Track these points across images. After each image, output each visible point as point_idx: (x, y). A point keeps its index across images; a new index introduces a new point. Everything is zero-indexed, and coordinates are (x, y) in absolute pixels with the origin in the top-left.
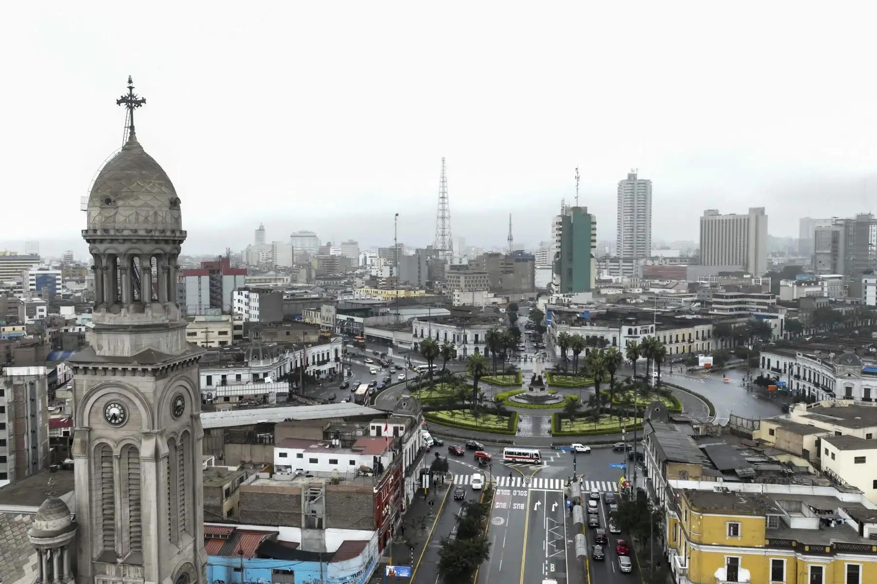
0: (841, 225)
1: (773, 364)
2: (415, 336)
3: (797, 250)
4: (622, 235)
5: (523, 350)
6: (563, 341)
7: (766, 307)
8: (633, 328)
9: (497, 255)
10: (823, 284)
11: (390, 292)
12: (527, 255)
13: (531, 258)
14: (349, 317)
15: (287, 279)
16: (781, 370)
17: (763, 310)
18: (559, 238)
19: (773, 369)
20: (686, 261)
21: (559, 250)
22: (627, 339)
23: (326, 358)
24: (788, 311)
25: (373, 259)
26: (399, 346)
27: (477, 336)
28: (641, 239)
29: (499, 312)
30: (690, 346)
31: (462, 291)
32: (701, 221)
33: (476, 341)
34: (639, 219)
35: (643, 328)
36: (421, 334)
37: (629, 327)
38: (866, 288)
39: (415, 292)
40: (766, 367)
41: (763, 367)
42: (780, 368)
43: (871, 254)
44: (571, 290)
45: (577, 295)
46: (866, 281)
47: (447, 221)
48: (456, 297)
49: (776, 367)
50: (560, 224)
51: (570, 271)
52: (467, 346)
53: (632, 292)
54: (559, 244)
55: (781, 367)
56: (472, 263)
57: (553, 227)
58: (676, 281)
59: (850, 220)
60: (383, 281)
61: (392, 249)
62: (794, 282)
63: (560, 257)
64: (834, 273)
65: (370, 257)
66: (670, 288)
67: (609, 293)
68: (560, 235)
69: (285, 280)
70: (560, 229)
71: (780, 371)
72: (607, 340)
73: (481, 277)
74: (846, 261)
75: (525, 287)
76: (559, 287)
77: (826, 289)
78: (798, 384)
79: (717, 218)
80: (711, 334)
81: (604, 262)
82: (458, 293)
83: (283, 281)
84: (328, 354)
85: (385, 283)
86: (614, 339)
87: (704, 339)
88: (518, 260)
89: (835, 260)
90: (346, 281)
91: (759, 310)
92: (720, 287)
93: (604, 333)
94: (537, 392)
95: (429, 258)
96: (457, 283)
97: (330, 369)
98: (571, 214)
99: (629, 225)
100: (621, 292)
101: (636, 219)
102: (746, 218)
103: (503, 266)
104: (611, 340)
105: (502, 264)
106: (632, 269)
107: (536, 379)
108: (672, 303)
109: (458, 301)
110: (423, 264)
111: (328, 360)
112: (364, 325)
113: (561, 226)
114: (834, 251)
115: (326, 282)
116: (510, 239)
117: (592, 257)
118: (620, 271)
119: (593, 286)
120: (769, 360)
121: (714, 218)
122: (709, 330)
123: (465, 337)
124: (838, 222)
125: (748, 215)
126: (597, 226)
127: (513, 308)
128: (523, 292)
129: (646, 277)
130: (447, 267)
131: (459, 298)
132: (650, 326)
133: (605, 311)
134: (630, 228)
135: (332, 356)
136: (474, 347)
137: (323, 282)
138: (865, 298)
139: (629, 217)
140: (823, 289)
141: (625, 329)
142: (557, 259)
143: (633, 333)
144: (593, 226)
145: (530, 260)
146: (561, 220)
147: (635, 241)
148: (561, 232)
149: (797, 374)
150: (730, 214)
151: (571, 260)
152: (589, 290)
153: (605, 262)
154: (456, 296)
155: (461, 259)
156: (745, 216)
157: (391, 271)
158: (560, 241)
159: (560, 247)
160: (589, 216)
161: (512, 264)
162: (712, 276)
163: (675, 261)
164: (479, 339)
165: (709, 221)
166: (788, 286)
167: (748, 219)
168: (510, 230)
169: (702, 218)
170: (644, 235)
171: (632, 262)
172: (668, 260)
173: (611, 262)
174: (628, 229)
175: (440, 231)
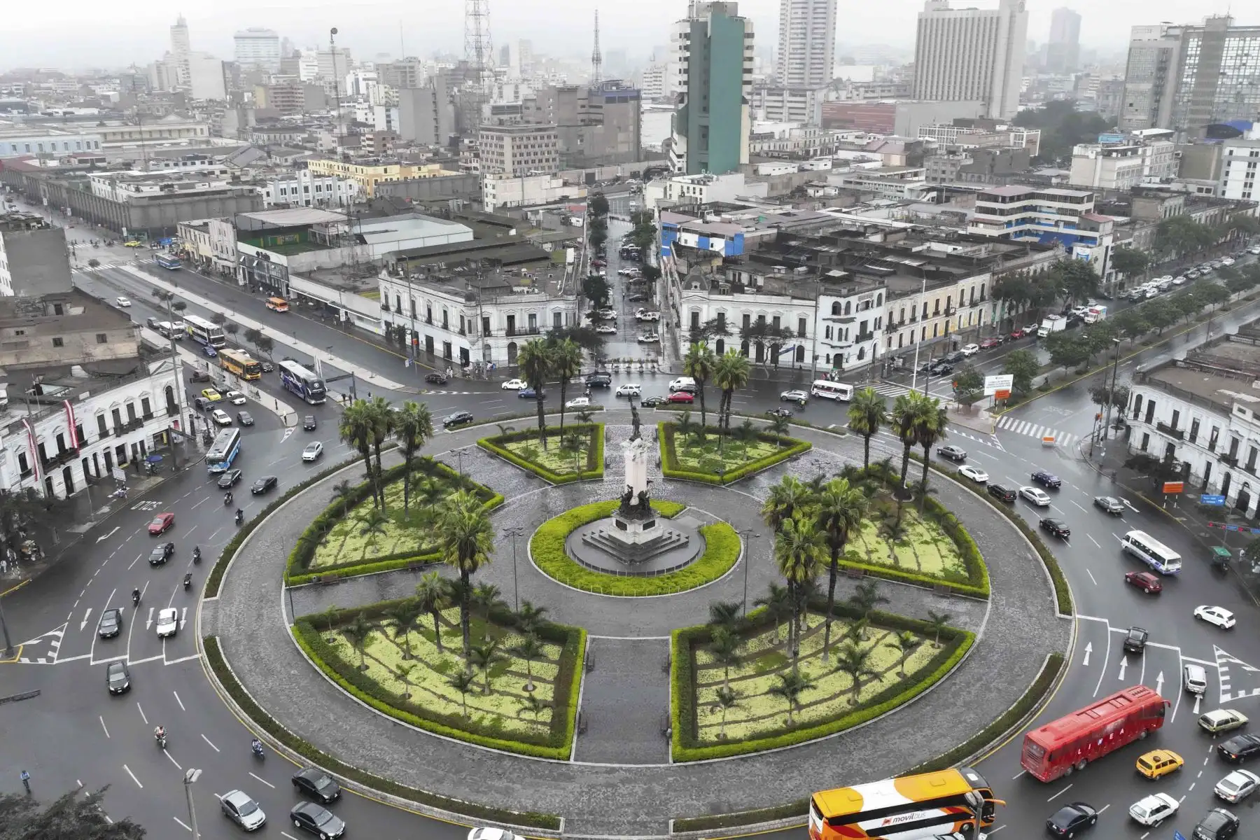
0: (1176, 37)
1: (1163, 414)
2: (386, 308)
3: (1044, 62)
4: (787, 43)
5: (612, 333)
6: (698, 367)
7: (1076, 219)
8: (843, 302)
9: (573, 90)
10: (1144, 152)
11: (370, 170)
12: (627, 89)
13: (635, 94)
14: (260, 250)
15: (202, 130)
16: (1182, 433)
17: (1068, 224)
18: (685, 65)
19: (1161, 427)
20: (889, 91)
21: (684, 89)
22: (830, 324)
23: (139, 413)
24: (1116, 224)
25: (370, 82)
26: (358, 323)
27: (511, 319)
28: (818, 51)
29: (571, 223)
30: (947, 322)
31: (501, 178)
32: (920, 21)
33: (511, 331)
34: (816, 16)
35: (863, 298)
36: (396, 304)
37: (834, 299)
38: (1229, 164)
39: (420, 169)
40: (1142, 416)
41: (1136, 416)
42: (1180, 427)
43: (1220, 93)
44: (705, 166)
45: (718, 180)
46: (1231, 152)
47: (483, 20)
48: (489, 190)
49: (1168, 422)
50: (687, 36)
51: (705, 132)
52: (490, 341)
53: (815, 168)
54: (685, 77)
55: (1184, 425)
56: (529, 104)
57: (673, 41)
58: (881, 137)
59: (1192, 27)
60: (368, 139)
61: (398, 68)
62: (1099, 150)
63: (686, 101)
64: (1153, 126)
65: (364, 79)
66: (875, 152)
67: (774, 174)
68: (686, 59)
69: (199, 131)
70: (687, 48)
71: (1180, 435)
72: (787, 329)
73: (542, 138)
74: (1175, 103)
75: (623, 149)
76: (684, 159)
77: (1148, 162)
78: (1228, 478)
79: (947, 15)
80: (986, 294)
81: (758, 94)
82: (494, 182)
83: (195, 133)
84: (146, 402)
85: (371, 143)
86: (802, 322)
87: (973, 304)
88: (610, 100)
89: (1158, 101)
90: (306, 136)
91: (1062, 224)
92: (964, 154)
93: (781, 310)
94: (635, 533)
95: (456, 89)
96: (498, 150)
97: (158, 437)
98: (707, 17)
99: (800, 26)
100: (796, 170)
101: (811, 15)
102: (995, 16)
103: (583, 110)
104: (795, 328)
105: (583, 106)
106: (804, 108)
107: (634, 501)
108: (887, 193)
109: (494, 197)
110: (443, 100)
111: (148, 416)
112: (289, 271)
113: (688, 43)
114: (1156, 86)
115: (272, 136)
116: (597, 60)
117: (745, 101)
118: (785, 111)
119: (745, 159)
120: (1152, 405)
121: (941, 15)
122: (983, 285)
123: (486, 322)
124: (1172, 32)
125: (999, 12)
126: (755, 42)
127: (599, 207)
128: (619, 160)
129: (827, 124)
130: (486, 110)
131: (493, 192)
132: (877, 293)
133: (775, 231)
134: (799, 31)
135: (159, 404)
136: (506, 342)
137: (266, 137)
138: (1225, 183)
139: (800, 11)
140: (1143, 161)
141: (826, 303)
142: (681, 106)
143: (843, 312)
144: (747, 42)
145: (633, 98)
146: (688, 30)
147: (808, 56)
148: (688, 54)
149: (1227, 452)
150: (969, 9)
151: (706, 109)
152: (736, 168)
153: (760, 94)
154: (490, 187)
155: (517, 87)
156: (993, 12)
157: (388, 116)
158: (686, 71)
159: (685, 83)
160: (741, 21)
161: (601, 107)
162: (942, 126)
163: (873, 92)
164: (517, 324)
165: (932, 20)
166: (1087, 157)
167: (998, 19)
168: (597, 42)
169: (920, 14)
170: (823, 44)
171: (805, 96)
172: (862, 90)
173: (769, 95)
174: (797, 34)
175: (472, 39)
